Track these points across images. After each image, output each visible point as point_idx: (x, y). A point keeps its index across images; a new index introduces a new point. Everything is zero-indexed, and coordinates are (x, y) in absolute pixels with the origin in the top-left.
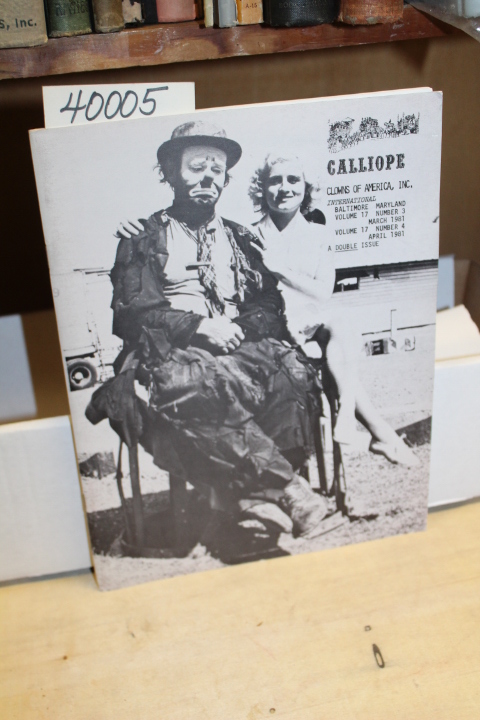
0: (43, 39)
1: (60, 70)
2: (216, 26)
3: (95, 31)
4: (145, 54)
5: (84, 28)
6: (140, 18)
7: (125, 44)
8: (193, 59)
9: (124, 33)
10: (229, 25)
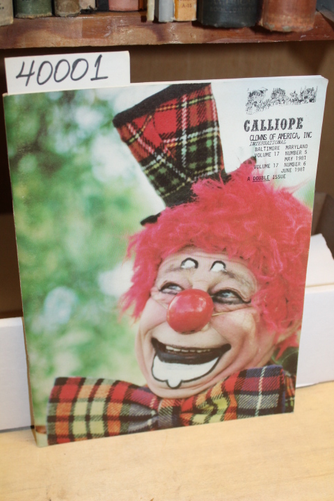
0: (9, 20)
1: (23, 45)
2: (156, 20)
3: (54, 15)
4: (96, 37)
5: (46, 12)
6: (93, 6)
7: (80, 27)
8: (135, 44)
9: (79, 18)
10: (167, 21)
